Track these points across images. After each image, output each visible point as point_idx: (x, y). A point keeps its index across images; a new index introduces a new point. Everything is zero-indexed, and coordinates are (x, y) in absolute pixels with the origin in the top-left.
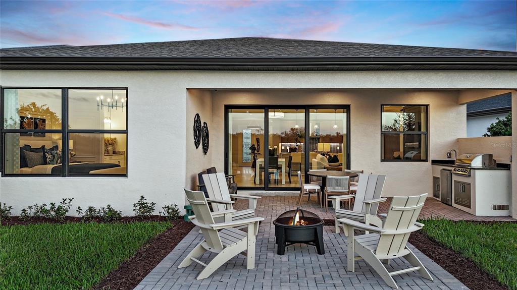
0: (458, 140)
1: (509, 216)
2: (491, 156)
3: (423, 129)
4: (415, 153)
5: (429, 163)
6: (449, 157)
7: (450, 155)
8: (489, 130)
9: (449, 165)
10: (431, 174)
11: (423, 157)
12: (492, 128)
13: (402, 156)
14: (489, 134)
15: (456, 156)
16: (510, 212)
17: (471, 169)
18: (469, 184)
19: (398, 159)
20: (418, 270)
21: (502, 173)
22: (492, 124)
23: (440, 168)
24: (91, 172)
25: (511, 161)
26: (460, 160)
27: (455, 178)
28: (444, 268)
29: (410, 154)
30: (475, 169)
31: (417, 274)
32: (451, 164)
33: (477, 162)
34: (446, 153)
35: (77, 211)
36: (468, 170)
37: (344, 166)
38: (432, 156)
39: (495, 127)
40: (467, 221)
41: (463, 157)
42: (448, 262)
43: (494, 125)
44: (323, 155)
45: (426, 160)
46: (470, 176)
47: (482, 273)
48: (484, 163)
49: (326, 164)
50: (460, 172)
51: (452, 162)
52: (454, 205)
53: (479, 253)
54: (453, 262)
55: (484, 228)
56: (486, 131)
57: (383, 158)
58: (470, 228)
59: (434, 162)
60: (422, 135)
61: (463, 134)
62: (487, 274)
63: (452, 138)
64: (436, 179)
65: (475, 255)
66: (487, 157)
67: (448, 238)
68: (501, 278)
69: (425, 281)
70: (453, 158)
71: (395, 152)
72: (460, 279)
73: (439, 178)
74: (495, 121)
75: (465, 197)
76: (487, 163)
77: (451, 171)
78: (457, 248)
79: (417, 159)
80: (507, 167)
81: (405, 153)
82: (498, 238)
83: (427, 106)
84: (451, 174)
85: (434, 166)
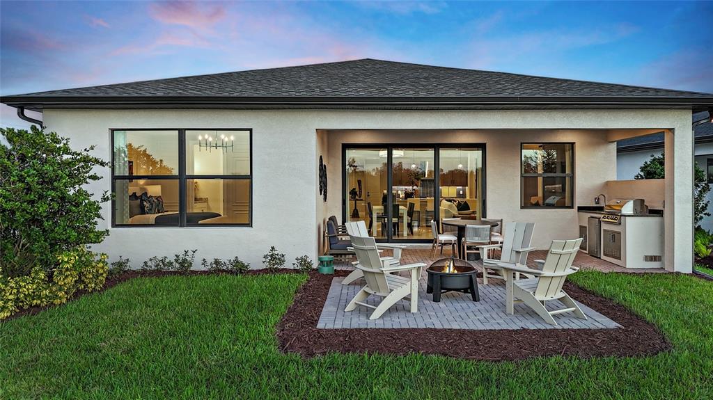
0: (607, 184)
1: (662, 268)
2: (642, 201)
3: (568, 171)
4: (557, 198)
5: (575, 210)
6: (597, 203)
7: (598, 200)
8: (642, 169)
9: (597, 212)
10: (577, 223)
11: (568, 203)
12: (646, 167)
13: (541, 202)
14: (642, 174)
15: (605, 201)
16: (663, 263)
17: (621, 216)
18: (620, 233)
19: (537, 206)
20: (573, 311)
21: (653, 221)
22: (646, 163)
23: (587, 215)
24: (200, 222)
25: (664, 207)
26: (609, 206)
27: (604, 227)
28: (597, 311)
29: (550, 200)
30: (625, 216)
31: (573, 315)
32: (599, 210)
33: (628, 208)
34: (594, 198)
35: (203, 264)
36: (617, 217)
37: (478, 215)
38: (579, 202)
39: (649, 165)
40: (617, 273)
41: (612, 203)
42: (600, 306)
43: (649, 163)
44: (450, 201)
45: (572, 207)
46: (620, 224)
47: (631, 314)
48: (635, 210)
49: (455, 212)
50: (610, 220)
51: (601, 209)
52: (603, 257)
53: (629, 298)
54: (605, 306)
55: (634, 279)
56: (638, 171)
57: (523, 205)
58: (620, 279)
59: (581, 209)
60: (567, 178)
61: (613, 177)
62: (637, 316)
63: (600, 181)
64: (582, 229)
65: (625, 300)
66: (639, 203)
67: (599, 286)
68: (649, 317)
69: (581, 320)
70: (602, 204)
71: (532, 198)
72: (612, 319)
73: (586, 227)
74: (649, 159)
75: (615, 246)
76: (639, 209)
77: (599, 218)
78: (608, 295)
79: (561, 205)
80: (659, 213)
81: (544, 198)
82: (648, 287)
83: (573, 144)
84: (600, 222)
85: (580, 213)
